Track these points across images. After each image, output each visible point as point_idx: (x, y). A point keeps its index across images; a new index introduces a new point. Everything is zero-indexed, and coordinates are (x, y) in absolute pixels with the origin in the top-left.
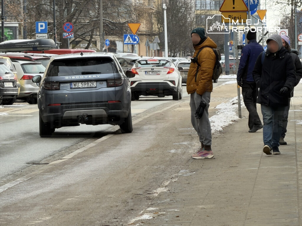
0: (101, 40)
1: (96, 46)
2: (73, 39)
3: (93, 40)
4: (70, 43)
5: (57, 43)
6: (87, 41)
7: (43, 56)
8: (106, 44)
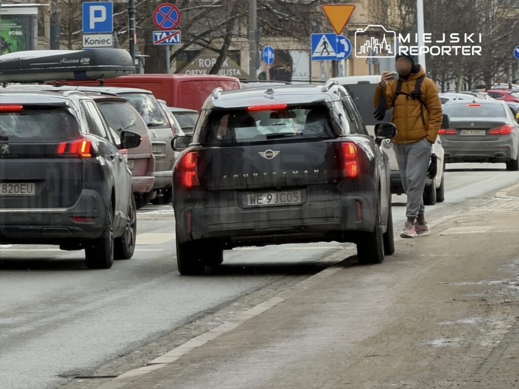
0: (251, 49)
1: (239, 63)
2: (180, 45)
3: (231, 48)
4: (171, 59)
5: (139, 58)
6: (216, 51)
7: (102, 93)
8: (266, 58)
